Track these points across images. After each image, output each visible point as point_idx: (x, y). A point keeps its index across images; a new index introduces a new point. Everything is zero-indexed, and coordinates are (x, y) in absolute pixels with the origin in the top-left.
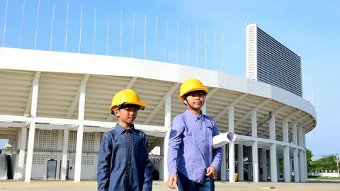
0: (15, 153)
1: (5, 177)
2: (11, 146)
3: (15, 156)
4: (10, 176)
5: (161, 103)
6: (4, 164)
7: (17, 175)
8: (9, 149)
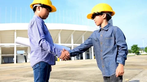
0: (27, 54)
1: (25, 62)
2: (25, 52)
3: (27, 55)
4: (26, 61)
5: (70, 37)
6: (24, 58)
7: (28, 61)
8: (25, 54)
